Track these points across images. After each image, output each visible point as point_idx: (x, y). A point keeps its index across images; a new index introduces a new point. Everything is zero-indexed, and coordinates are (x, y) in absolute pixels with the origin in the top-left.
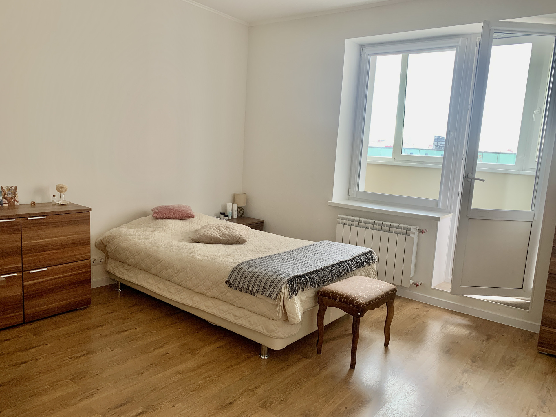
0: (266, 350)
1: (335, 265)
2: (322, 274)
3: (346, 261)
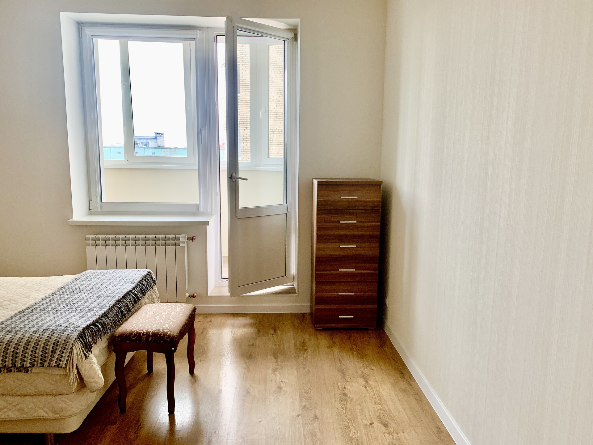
1: (121, 299)
2: (111, 315)
3: (130, 291)
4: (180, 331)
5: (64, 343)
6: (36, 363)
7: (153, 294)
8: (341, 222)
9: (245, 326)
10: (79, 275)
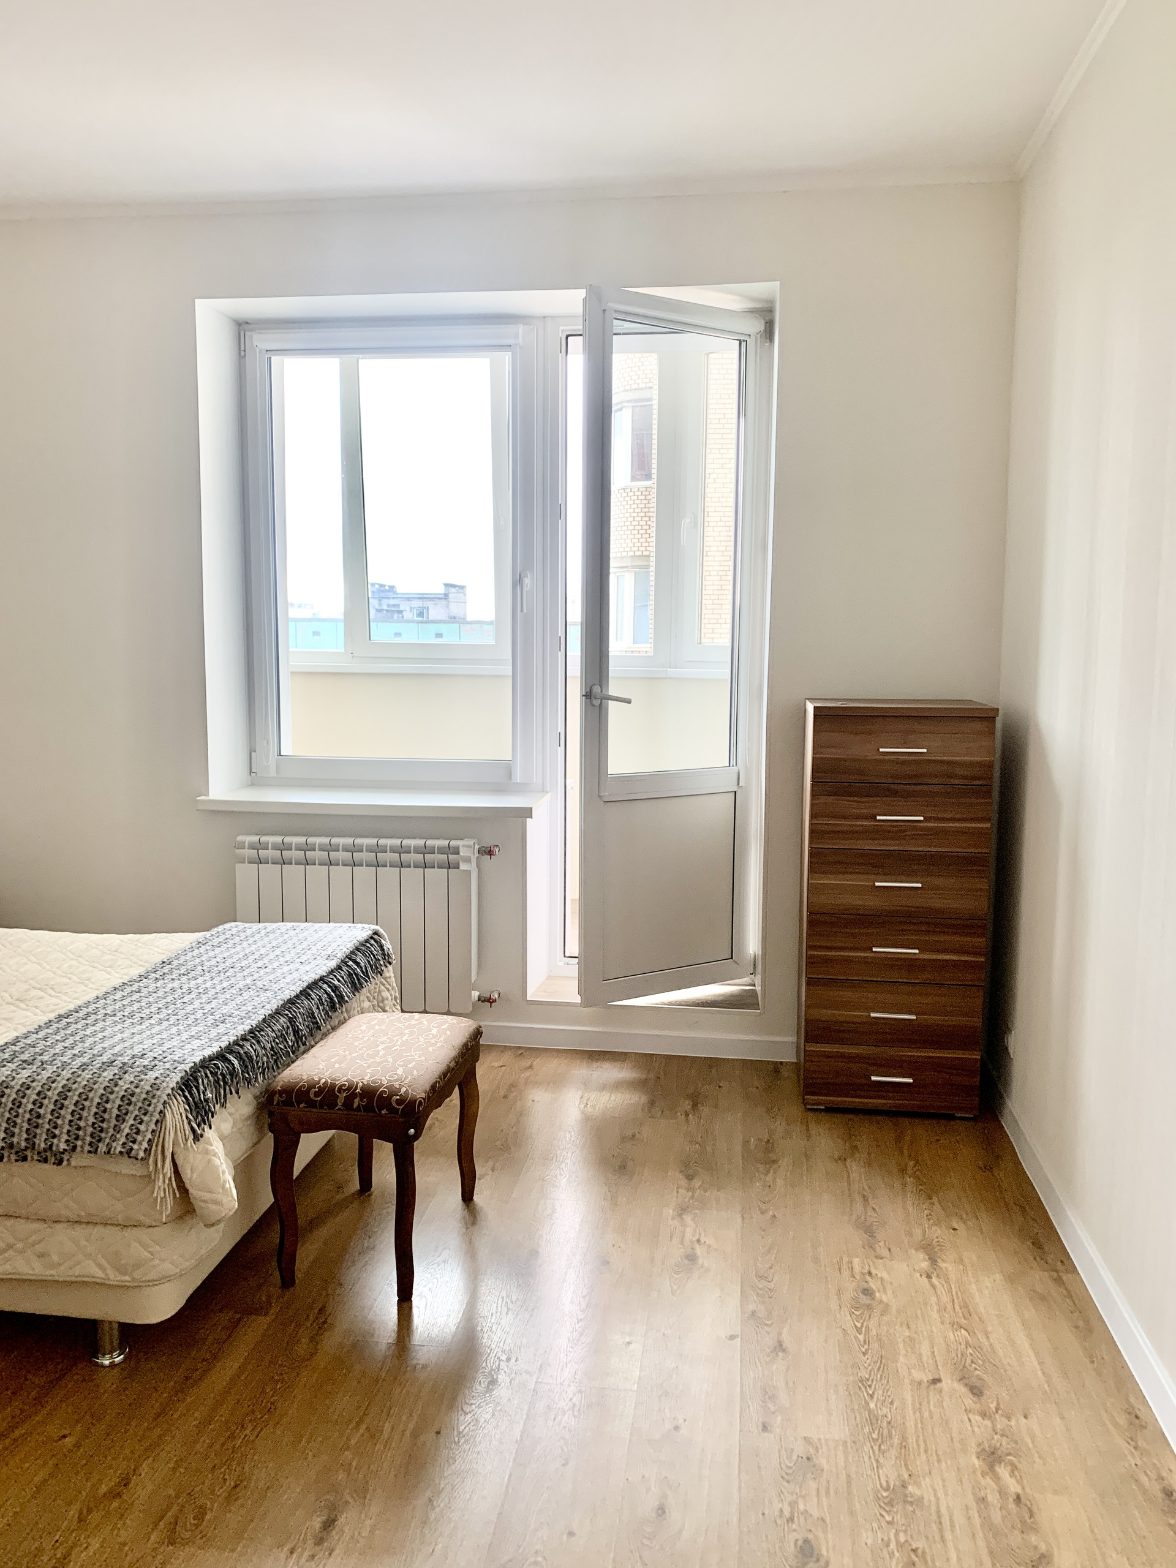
0: (116, 1333)
1: (297, 996)
2: (268, 1036)
3: (322, 979)
4: (433, 1087)
5: (145, 1099)
6: (79, 1143)
7: (382, 987)
8: (878, 818)
9: (618, 1086)
10: (207, 934)
